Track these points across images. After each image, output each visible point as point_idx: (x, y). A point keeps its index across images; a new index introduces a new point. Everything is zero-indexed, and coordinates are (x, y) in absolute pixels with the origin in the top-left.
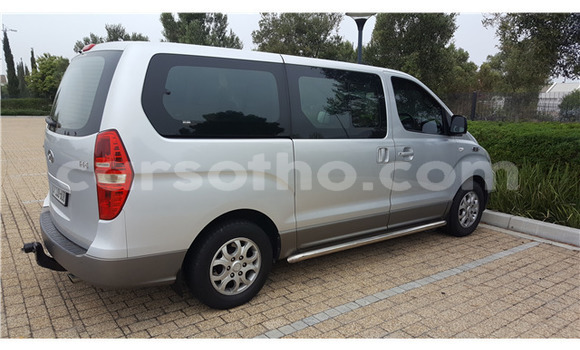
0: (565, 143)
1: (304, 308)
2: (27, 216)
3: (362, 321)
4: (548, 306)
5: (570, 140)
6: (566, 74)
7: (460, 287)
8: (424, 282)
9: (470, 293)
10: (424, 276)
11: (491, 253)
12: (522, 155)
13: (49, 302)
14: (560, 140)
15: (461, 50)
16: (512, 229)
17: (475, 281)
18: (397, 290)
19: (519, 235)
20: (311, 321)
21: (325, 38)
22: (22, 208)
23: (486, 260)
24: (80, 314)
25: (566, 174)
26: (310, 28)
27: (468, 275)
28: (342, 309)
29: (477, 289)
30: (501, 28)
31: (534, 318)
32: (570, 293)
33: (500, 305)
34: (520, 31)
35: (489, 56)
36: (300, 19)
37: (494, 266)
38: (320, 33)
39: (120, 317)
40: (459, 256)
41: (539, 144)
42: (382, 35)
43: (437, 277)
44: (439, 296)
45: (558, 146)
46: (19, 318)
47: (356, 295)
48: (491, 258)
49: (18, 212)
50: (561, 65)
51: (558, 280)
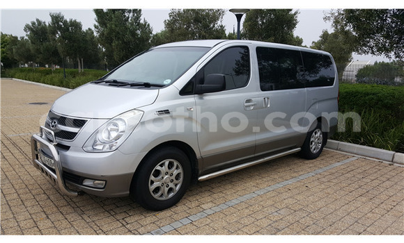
0: (371, 96)
1: (223, 197)
2: (14, 144)
3: (261, 203)
4: (370, 192)
5: (373, 94)
6: (373, 53)
7: (316, 183)
8: (294, 180)
9: (323, 186)
10: (293, 177)
11: (331, 164)
12: (344, 104)
13: (52, 197)
14: (368, 94)
15: (297, 37)
16: (340, 150)
17: (324, 180)
18: (279, 185)
19: (345, 153)
20: (230, 204)
21: (214, 26)
22: (9, 139)
23: (327, 168)
24: (77, 204)
25: (372, 115)
26: (204, 19)
27: (319, 176)
28: (248, 196)
29: (326, 184)
30: (334, 22)
31: (364, 199)
32: (381, 185)
33: (342, 192)
34: (346, 25)
35: (313, 42)
36: (197, 12)
37: (334, 171)
38: (210, 23)
39: (105, 205)
40: (311, 165)
41: (355, 97)
42: (250, 25)
43: (301, 178)
44: (305, 188)
45: (367, 98)
46: (35, 208)
47: (254, 189)
48: (331, 167)
49: (6, 142)
50: (369, 47)
51: (373, 178)
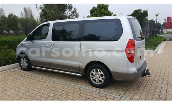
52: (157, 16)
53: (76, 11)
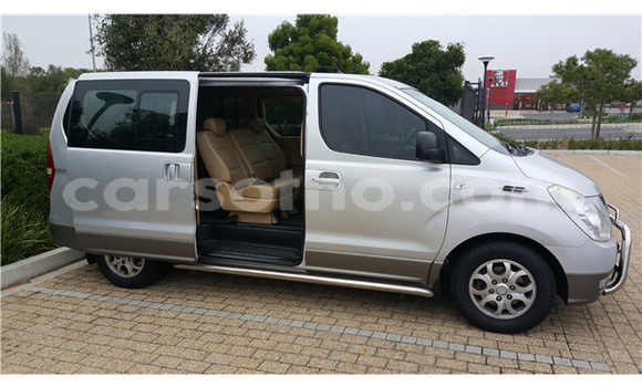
52: (486, 64)
53: (241, 34)
